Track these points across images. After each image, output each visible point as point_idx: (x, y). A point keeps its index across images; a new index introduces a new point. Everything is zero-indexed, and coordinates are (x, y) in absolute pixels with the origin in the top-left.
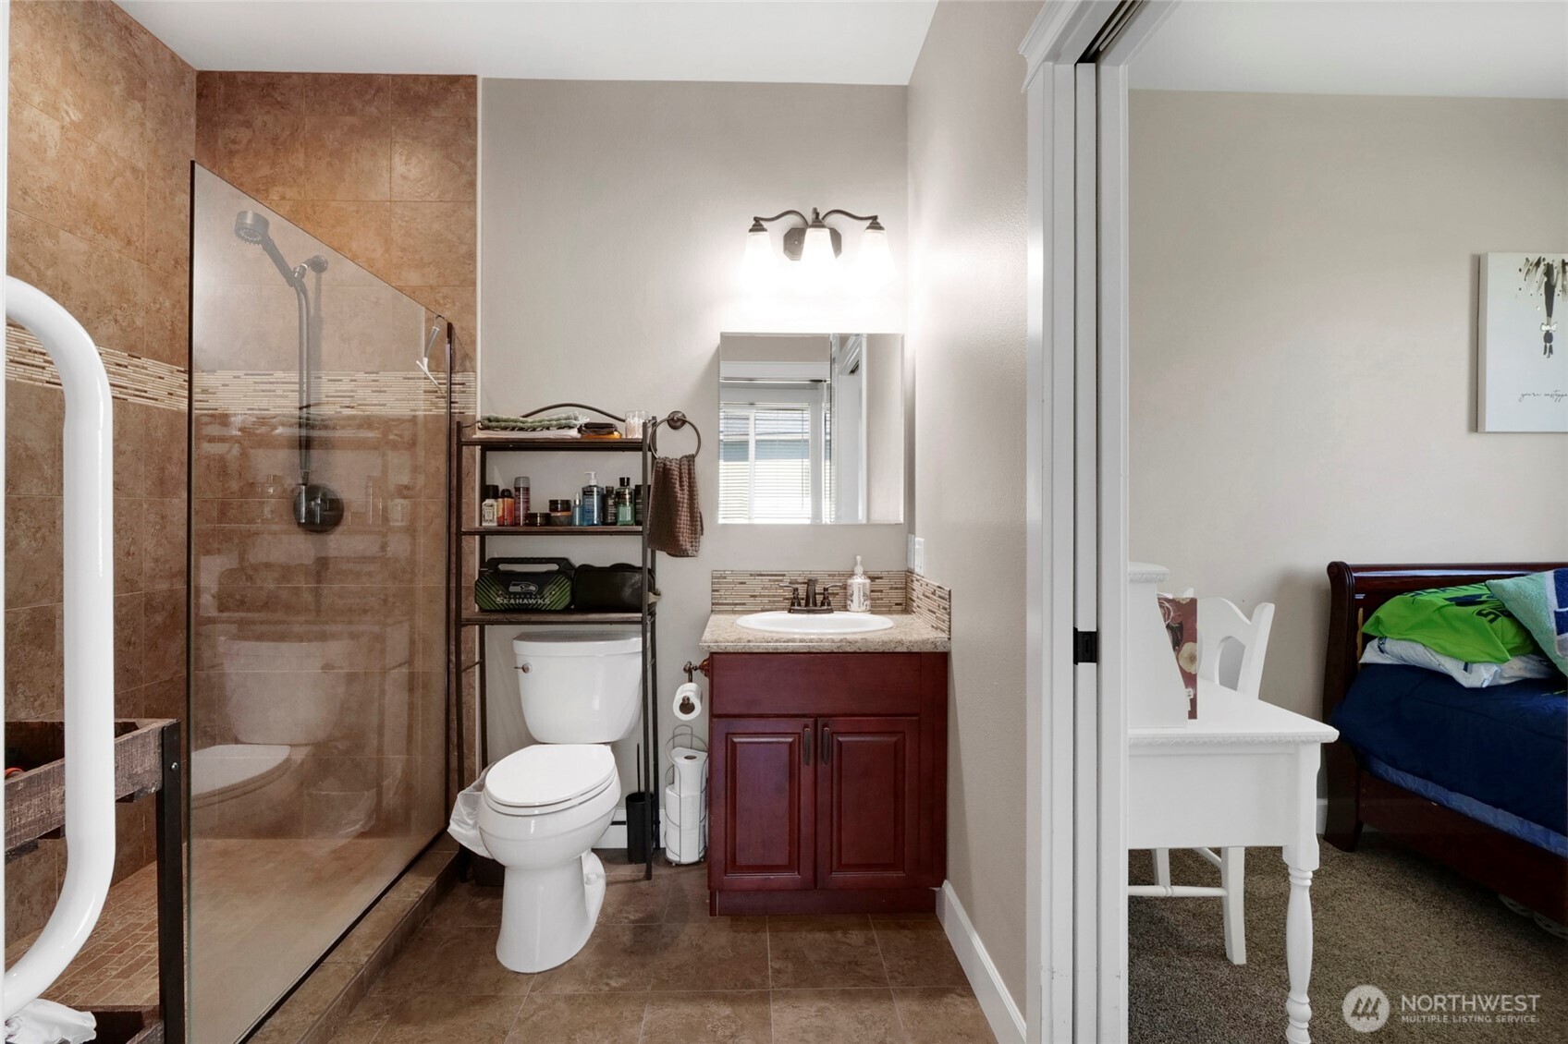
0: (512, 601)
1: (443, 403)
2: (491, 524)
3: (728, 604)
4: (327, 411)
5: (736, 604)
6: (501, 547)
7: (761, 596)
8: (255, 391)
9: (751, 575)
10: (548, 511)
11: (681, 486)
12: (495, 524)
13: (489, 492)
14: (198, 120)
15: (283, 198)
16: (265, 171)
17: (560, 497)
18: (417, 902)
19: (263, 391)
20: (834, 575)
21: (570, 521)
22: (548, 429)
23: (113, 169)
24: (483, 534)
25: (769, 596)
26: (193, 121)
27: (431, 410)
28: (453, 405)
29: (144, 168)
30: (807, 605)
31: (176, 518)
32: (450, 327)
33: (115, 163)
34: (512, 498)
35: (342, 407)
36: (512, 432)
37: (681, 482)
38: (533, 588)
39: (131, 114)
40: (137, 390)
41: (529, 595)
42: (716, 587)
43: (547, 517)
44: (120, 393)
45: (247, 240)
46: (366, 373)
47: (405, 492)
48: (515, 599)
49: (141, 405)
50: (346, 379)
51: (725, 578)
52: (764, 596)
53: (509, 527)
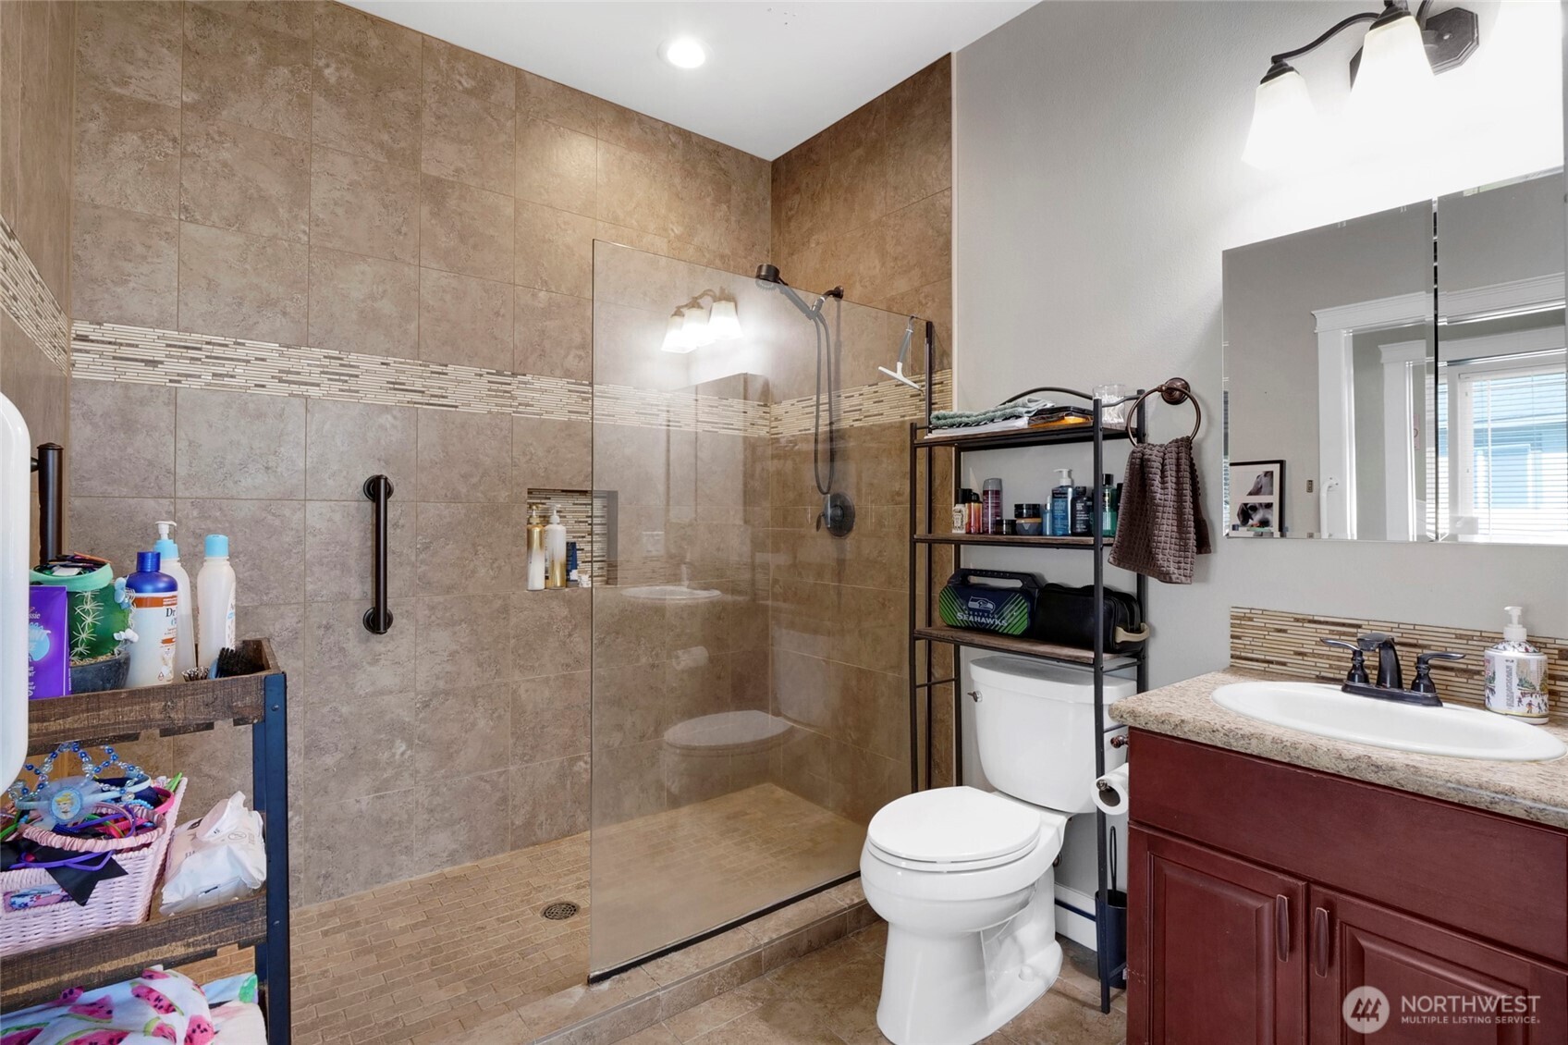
0: (971, 618)
1: (924, 405)
2: (959, 532)
3: (1257, 660)
4: (845, 424)
5: (1271, 662)
6: (976, 558)
7: (1314, 655)
8: (803, 414)
9: (1297, 620)
10: (1014, 518)
11: (1163, 482)
12: (964, 531)
13: (965, 496)
14: (772, 202)
15: (818, 244)
16: (808, 225)
17: (1025, 501)
18: (845, 909)
19: (807, 414)
20: (1471, 638)
21: (1040, 531)
22: (992, 421)
23: (706, 260)
24: (958, 543)
25: (1328, 657)
26: (769, 203)
27: (915, 414)
28: (933, 406)
29: (730, 254)
30: (1381, 681)
31: (757, 522)
32: (929, 326)
33: (707, 256)
34: (980, 502)
35: (854, 421)
36: (958, 429)
37: (1163, 476)
38: (990, 606)
39: (718, 215)
40: (725, 424)
41: (984, 613)
42: (1238, 631)
43: (1012, 524)
44: (713, 427)
45: (764, 288)
46: (870, 386)
47: (897, 498)
48: (974, 615)
49: (728, 435)
50: (856, 394)
51: (1251, 619)
52: (1321, 656)
53: (979, 537)
